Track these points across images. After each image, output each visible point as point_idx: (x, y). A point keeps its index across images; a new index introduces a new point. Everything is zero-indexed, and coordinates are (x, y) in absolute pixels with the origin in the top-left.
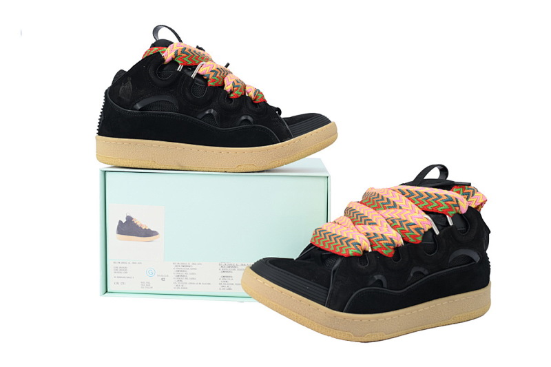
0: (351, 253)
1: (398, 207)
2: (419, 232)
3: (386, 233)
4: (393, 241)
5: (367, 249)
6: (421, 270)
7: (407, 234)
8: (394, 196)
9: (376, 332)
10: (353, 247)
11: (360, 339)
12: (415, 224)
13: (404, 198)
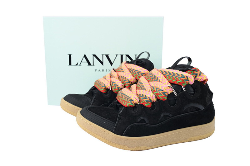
0: (128, 105)
1: (158, 80)
2: (165, 95)
3: (147, 94)
4: (150, 99)
5: (137, 103)
6: (168, 114)
7: (159, 95)
8: (158, 74)
9: (142, 146)
10: (130, 102)
11: (132, 149)
12: (162, 90)
13: (162, 75)
